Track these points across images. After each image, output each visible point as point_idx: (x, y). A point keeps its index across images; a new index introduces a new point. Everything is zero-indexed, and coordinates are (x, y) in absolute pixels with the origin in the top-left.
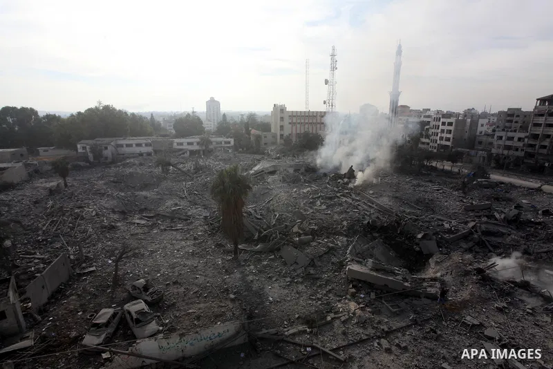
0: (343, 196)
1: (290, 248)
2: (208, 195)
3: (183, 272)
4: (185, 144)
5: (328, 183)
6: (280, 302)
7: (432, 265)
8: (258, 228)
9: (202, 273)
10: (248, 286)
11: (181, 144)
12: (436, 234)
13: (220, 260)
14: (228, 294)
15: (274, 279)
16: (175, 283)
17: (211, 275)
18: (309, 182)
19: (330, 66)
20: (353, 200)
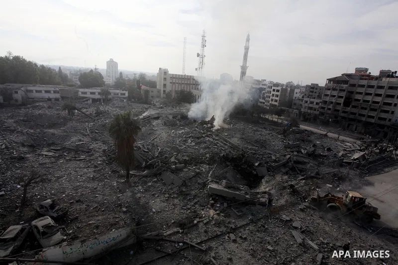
0: (207, 136)
1: (169, 173)
2: (106, 133)
3: (84, 193)
4: (88, 93)
5: (197, 127)
6: (161, 212)
7: (264, 183)
8: (145, 158)
9: (101, 193)
10: (137, 201)
11: (85, 93)
12: (267, 163)
13: (115, 182)
14: (121, 208)
15: (156, 196)
16: (77, 201)
17: (107, 194)
18: (183, 126)
19: (201, 44)
20: (214, 139)
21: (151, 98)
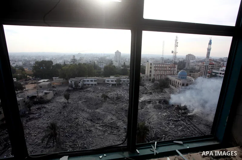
0: (182, 120)
4: (110, 81)
5: (174, 110)
8: (148, 138)
18: (165, 109)
20: (187, 123)
21: (143, 82)
